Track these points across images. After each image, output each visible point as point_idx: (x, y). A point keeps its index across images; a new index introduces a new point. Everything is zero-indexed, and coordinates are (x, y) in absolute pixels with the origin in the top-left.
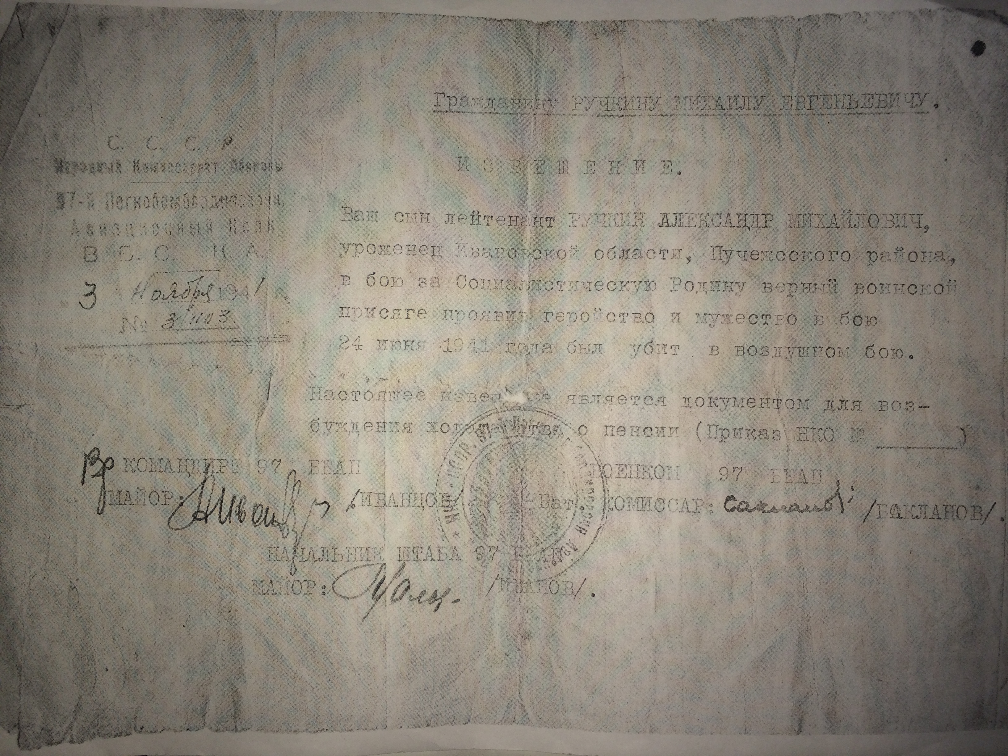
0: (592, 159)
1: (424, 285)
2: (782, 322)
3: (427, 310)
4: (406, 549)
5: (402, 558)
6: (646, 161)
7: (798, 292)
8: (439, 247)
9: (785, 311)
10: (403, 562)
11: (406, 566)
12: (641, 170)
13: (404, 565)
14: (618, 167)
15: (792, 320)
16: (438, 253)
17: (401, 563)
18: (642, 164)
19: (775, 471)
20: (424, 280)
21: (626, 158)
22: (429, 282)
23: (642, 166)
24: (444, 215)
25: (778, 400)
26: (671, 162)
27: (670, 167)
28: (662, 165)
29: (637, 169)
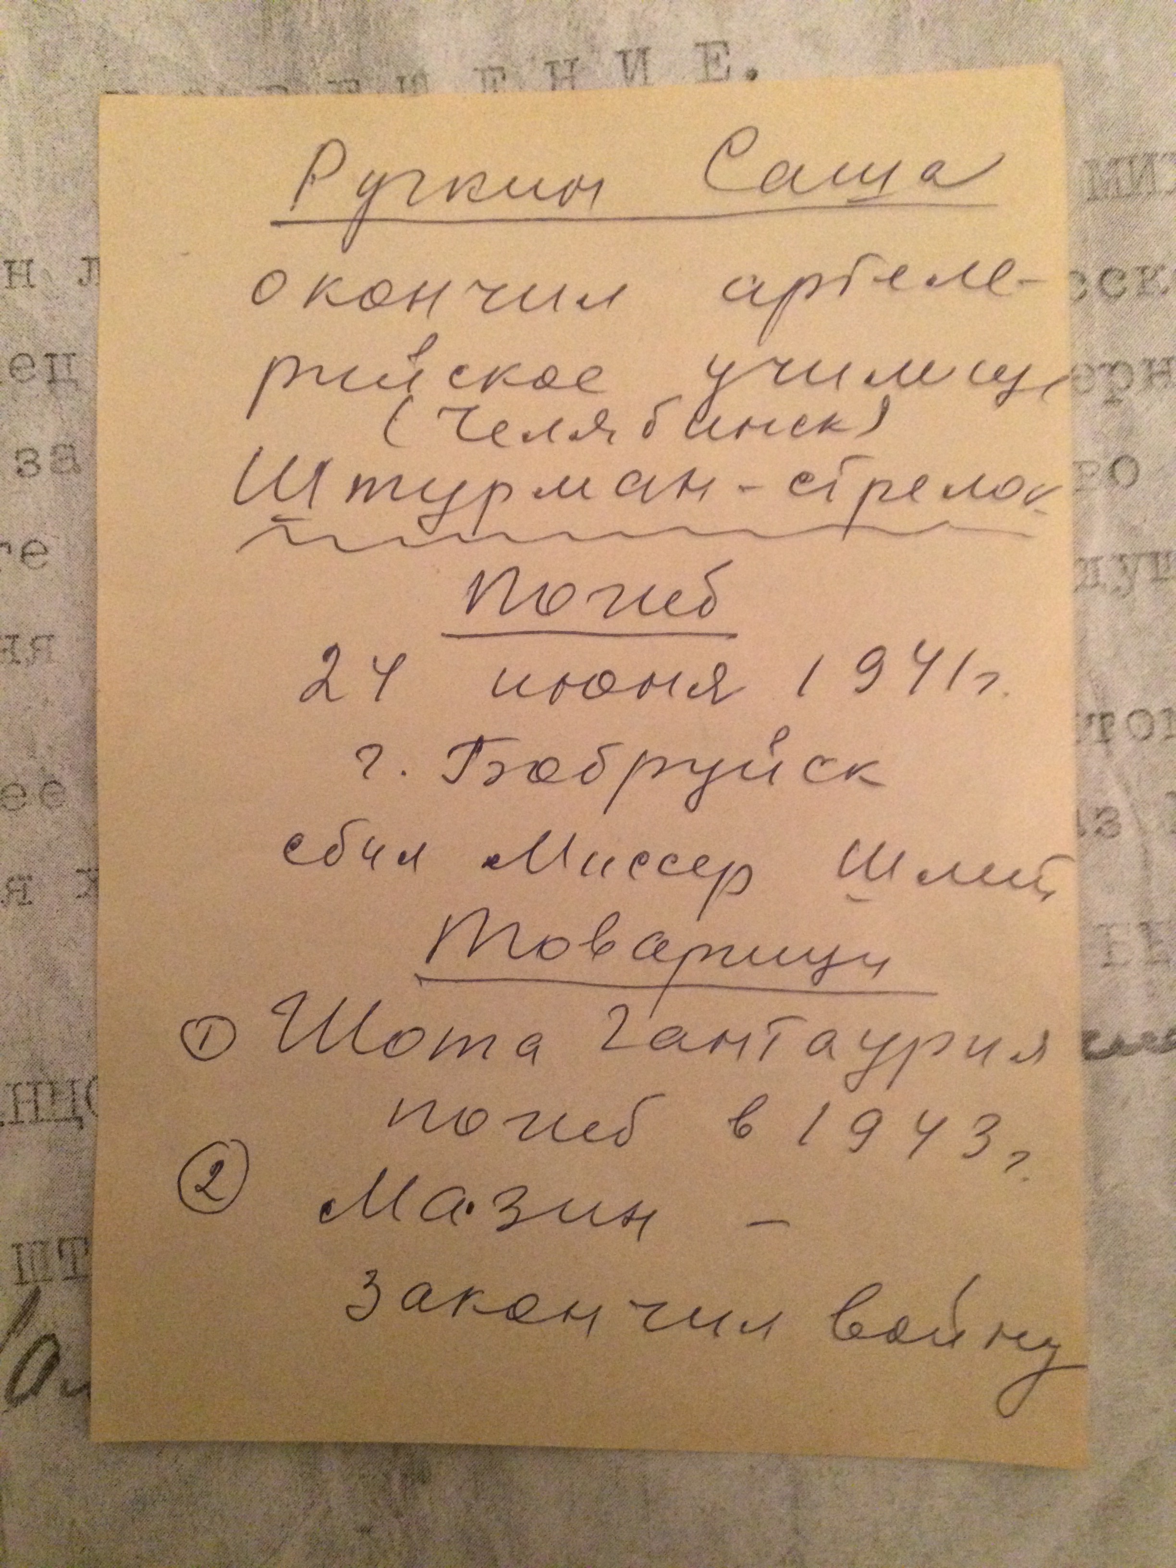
0: (495, 61)
1: (32, 469)
2: (1095, 481)
3: (47, 540)
4: (38, 1248)
5: (29, 1276)
6: (652, 51)
7: (1135, 388)
8: (67, 356)
9: (1100, 448)
10: (30, 1287)
11: (44, 1298)
12: (639, 77)
13: (35, 1296)
14: (573, 77)
15: (1124, 473)
16: (66, 372)
17: (28, 1289)
18: (641, 60)
19: (1114, 932)
20: (30, 456)
21: (593, 50)
22: (45, 460)
23: (640, 65)
24: (76, 261)
25: (1103, 717)
26: (725, 44)
27: (725, 61)
28: (699, 56)
29: (629, 75)
